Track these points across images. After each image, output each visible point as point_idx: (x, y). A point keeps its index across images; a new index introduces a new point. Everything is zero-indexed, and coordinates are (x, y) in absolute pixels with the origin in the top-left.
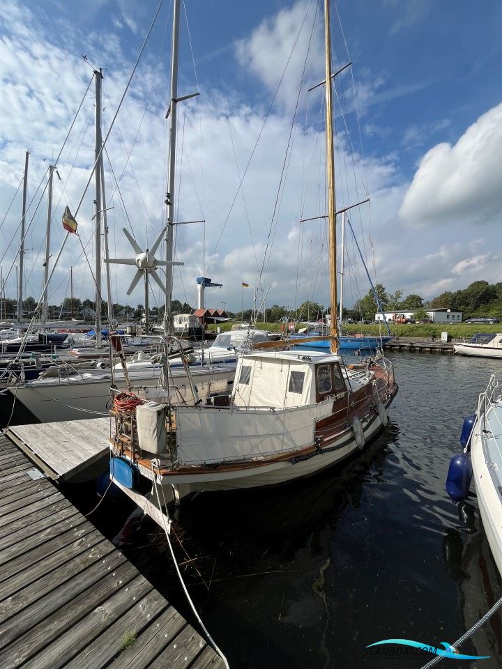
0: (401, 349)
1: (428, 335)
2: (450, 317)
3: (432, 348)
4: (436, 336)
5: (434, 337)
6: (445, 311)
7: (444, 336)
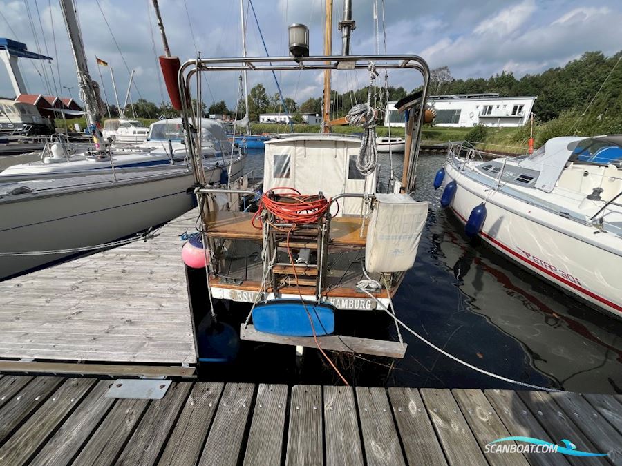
2: (318, 121)
6: (315, 115)
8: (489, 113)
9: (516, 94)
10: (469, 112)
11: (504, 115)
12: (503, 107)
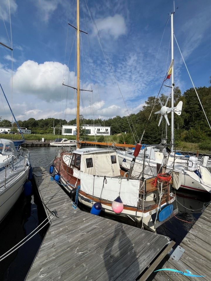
0: (27, 146)
1: (37, 139)
2: (27, 132)
3: (40, 144)
4: (40, 139)
5: (39, 140)
6: (25, 129)
7: (43, 139)
8: (99, 131)
9: (106, 126)
10: (93, 131)
11: (103, 132)
12: (103, 129)
